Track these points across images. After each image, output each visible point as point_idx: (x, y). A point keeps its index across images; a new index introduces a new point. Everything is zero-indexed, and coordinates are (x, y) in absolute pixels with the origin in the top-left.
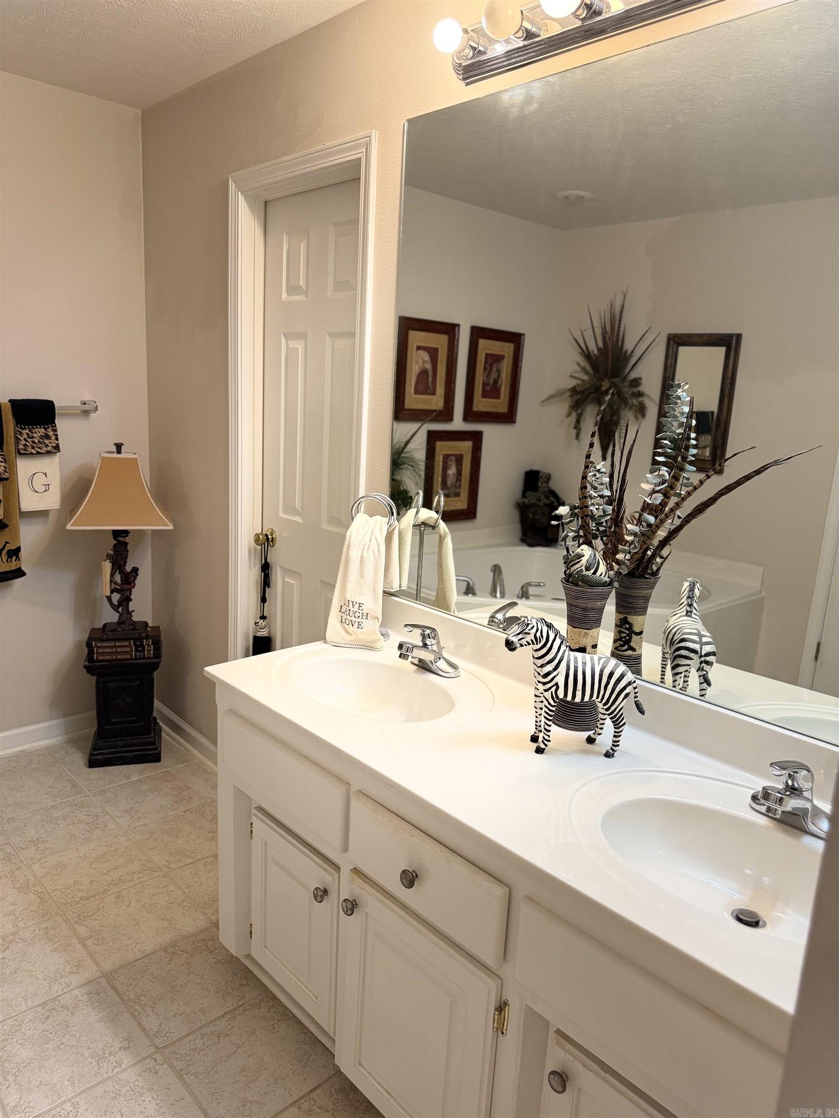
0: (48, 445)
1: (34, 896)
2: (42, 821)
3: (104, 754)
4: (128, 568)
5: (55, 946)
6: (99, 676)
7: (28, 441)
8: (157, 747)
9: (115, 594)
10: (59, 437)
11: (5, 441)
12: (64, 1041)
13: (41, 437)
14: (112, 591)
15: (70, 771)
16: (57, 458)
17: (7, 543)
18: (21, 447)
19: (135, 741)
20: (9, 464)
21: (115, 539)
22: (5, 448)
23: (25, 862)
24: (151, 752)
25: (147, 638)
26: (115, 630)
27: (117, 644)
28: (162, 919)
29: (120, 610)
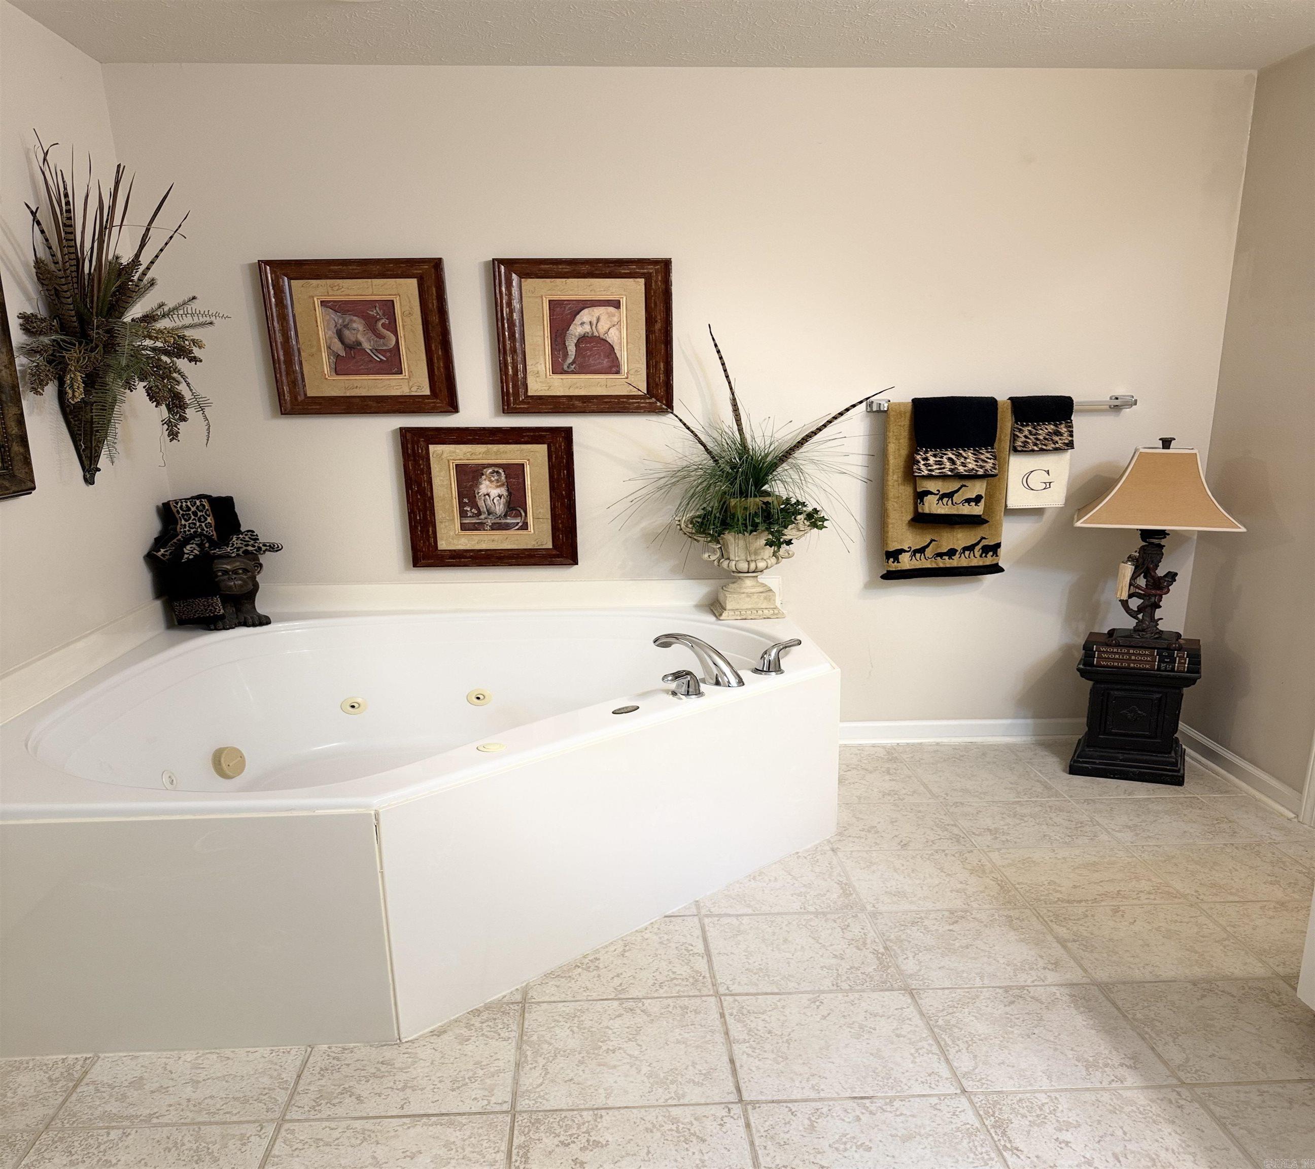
0: (1057, 442)
1: (992, 882)
2: (1003, 814)
3: (1094, 763)
4: (1161, 572)
5: (1023, 937)
6: (1096, 682)
7: (1029, 438)
8: (1180, 769)
9: (1135, 598)
10: (1074, 434)
11: (997, 439)
12: (1036, 1031)
13: (1049, 434)
14: (1131, 596)
15: (1041, 773)
16: (1068, 455)
17: (983, 538)
18: (1019, 443)
19: (1145, 758)
20: (999, 461)
21: (1144, 539)
22: (996, 445)
23: (979, 848)
24: (1170, 773)
25: (1180, 649)
26: (1130, 636)
27: (1131, 651)
28: (1188, 950)
29: (1140, 616)
